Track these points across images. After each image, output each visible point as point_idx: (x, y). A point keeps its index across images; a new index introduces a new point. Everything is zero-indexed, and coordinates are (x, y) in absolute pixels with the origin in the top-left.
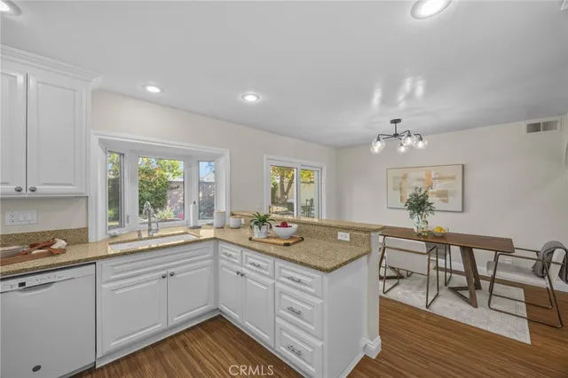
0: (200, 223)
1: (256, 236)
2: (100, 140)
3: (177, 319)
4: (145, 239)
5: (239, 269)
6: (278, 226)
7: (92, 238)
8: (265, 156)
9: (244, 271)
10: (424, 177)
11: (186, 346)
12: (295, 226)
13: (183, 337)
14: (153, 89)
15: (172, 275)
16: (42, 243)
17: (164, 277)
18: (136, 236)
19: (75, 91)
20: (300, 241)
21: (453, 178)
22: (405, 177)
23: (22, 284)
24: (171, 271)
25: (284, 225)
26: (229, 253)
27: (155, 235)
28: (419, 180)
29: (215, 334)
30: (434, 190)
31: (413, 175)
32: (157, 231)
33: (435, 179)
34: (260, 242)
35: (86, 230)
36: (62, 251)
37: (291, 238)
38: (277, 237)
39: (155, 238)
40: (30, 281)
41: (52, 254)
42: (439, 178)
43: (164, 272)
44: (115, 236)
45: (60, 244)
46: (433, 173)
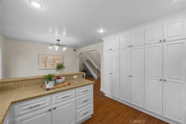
10: (53, 58)
12: (64, 78)
21: (61, 59)
22: (46, 58)
28: (51, 59)
30: (56, 63)
31: (49, 57)
33: (56, 59)
42: (58, 59)
46: (56, 58)
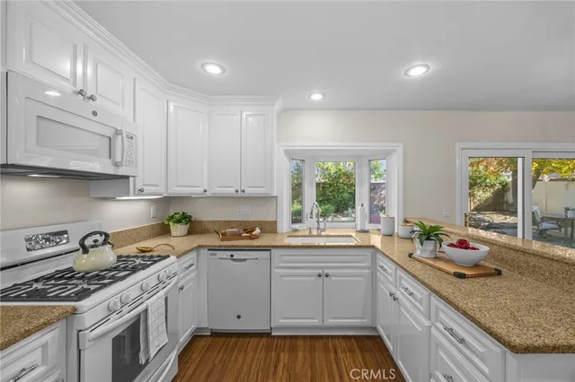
0: (368, 226)
1: (418, 254)
2: (286, 151)
3: (332, 322)
4: (314, 236)
5: (394, 290)
6: (451, 245)
7: (279, 230)
8: (457, 144)
9: (398, 295)
11: (336, 352)
12: (484, 249)
13: (337, 342)
14: (317, 97)
15: (327, 276)
16: (248, 229)
17: (320, 276)
18: (307, 233)
19: (264, 115)
20: (491, 275)
23: (232, 256)
24: (326, 271)
25: (463, 244)
26: (386, 267)
27: (323, 233)
29: (368, 356)
32: (324, 230)
34: (421, 262)
35: (275, 223)
36: (256, 237)
37: (476, 266)
38: (449, 261)
39: (322, 236)
40: (237, 255)
41: (251, 238)
43: (321, 271)
44: (296, 230)
45: (258, 231)
